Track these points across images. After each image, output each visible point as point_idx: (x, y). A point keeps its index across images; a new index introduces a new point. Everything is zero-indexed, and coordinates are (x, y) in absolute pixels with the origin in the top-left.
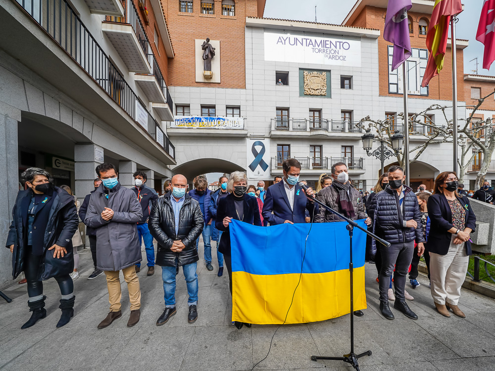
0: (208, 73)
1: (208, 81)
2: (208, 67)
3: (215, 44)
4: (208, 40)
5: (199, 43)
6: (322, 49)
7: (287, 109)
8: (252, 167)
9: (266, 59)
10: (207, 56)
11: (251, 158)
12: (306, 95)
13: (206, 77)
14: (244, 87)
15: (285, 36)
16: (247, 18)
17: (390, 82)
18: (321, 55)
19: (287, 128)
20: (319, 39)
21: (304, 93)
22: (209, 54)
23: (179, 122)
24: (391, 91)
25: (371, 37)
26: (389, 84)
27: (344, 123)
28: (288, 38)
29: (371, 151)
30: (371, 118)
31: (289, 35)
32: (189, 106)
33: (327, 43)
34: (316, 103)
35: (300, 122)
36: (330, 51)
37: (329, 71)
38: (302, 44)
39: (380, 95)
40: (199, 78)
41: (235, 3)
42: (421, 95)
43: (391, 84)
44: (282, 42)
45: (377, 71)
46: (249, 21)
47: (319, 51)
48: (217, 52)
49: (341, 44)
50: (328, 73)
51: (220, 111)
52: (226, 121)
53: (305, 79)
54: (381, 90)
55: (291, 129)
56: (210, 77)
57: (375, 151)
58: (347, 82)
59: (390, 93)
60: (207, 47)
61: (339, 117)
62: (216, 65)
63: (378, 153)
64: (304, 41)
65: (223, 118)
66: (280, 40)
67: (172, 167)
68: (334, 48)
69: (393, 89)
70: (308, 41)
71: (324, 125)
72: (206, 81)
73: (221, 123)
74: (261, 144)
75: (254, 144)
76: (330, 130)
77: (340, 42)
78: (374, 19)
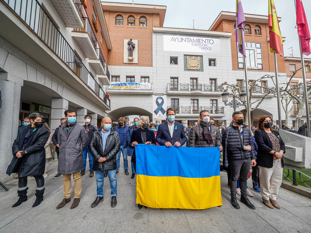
0: (131, 58)
1: (131, 63)
2: (131, 54)
3: (135, 42)
4: (131, 40)
5: (126, 41)
6: (197, 44)
7: (177, 78)
8: (156, 112)
9: (164, 50)
10: (131, 48)
11: (155, 107)
12: (188, 70)
13: (129, 60)
14: (152, 66)
15: (175, 37)
16: (153, 27)
17: (239, 62)
18: (197, 47)
19: (177, 89)
20: (195, 38)
21: (187, 69)
22: (131, 47)
23: (113, 86)
24: (239, 67)
25: (226, 36)
26: (238, 63)
27: (211, 86)
28: (177, 38)
29: (228, 103)
30: (228, 83)
31: (178, 36)
32: (119, 77)
33: (200, 40)
34: (194, 74)
35: (185, 85)
36: (202, 45)
37: (202, 56)
38: (186, 41)
39: (233, 70)
40: (126, 61)
41: (147, 19)
42: (258, 69)
43: (239, 63)
44: (173, 40)
45: (231, 56)
46: (155, 29)
47: (196, 45)
48: (136, 46)
49: (209, 41)
50: (201, 57)
51: (137, 79)
52: (141, 85)
53: (188, 61)
54: (233, 67)
55: (179, 89)
56: (132, 60)
57: (230, 103)
58: (212, 62)
59: (239, 68)
60: (131, 44)
61: (208, 82)
62: (135, 53)
63: (232, 104)
64: (187, 39)
65: (139, 83)
66: (172, 39)
67: (108, 112)
68: (205, 43)
69: (241, 66)
70: (189, 39)
71: (199, 87)
72: (130, 63)
73: (138, 86)
74: (161, 98)
75: (157, 99)
76: (203, 90)
77: (208, 40)
78: (228, 27)
